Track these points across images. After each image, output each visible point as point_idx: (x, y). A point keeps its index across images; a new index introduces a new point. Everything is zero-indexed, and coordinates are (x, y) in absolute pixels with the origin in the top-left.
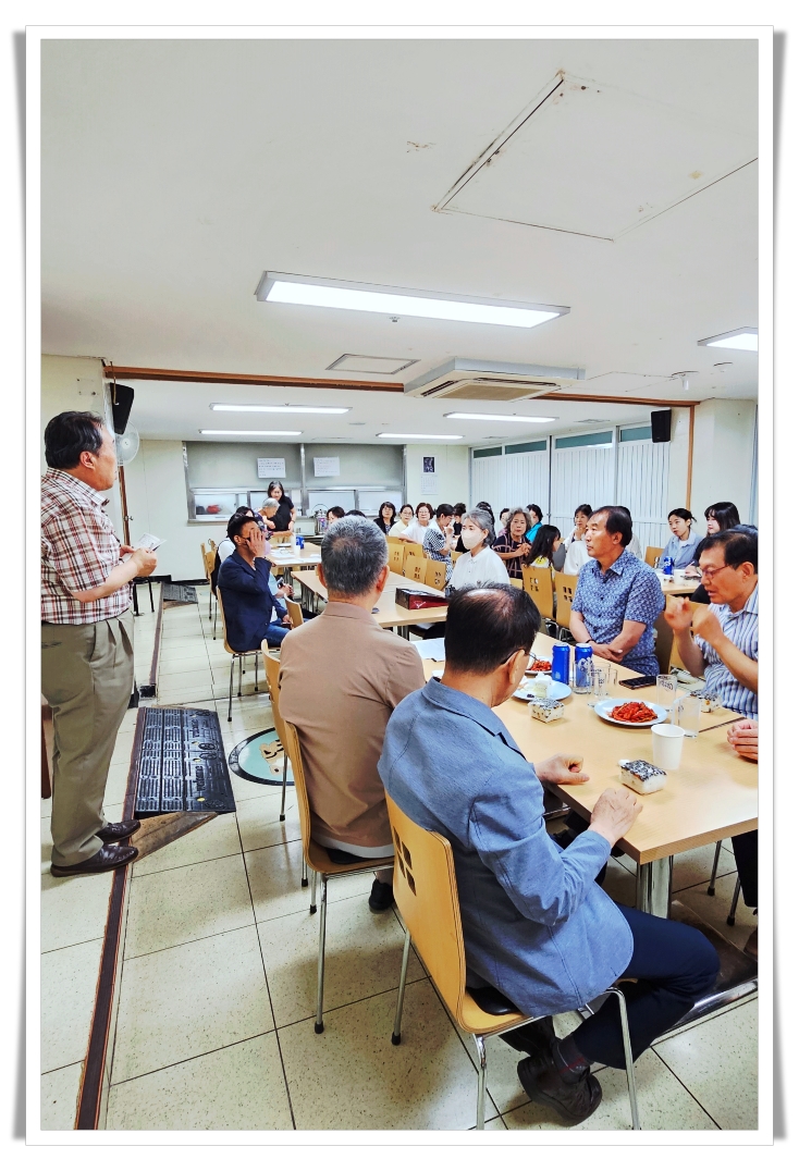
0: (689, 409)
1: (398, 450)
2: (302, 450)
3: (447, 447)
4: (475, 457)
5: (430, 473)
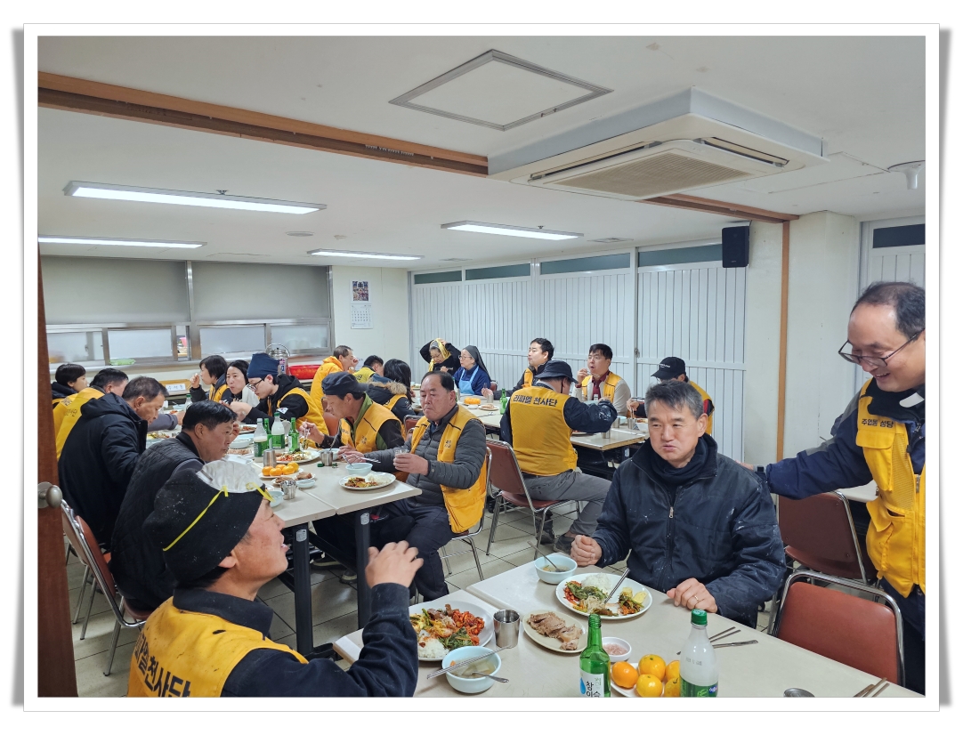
0: (781, 225)
1: (321, 272)
2: (190, 271)
3: (383, 270)
4: (416, 283)
5: (362, 303)
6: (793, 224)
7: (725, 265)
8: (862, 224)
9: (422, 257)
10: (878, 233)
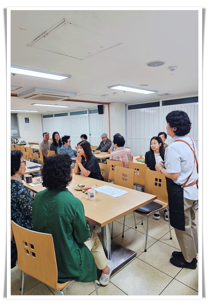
0: (107, 105)
1: (16, 115)
3: (33, 114)
4: (43, 118)
5: (27, 123)
6: (110, 104)
7: (99, 114)
8: (126, 105)
9: (39, 111)
10: (129, 106)
